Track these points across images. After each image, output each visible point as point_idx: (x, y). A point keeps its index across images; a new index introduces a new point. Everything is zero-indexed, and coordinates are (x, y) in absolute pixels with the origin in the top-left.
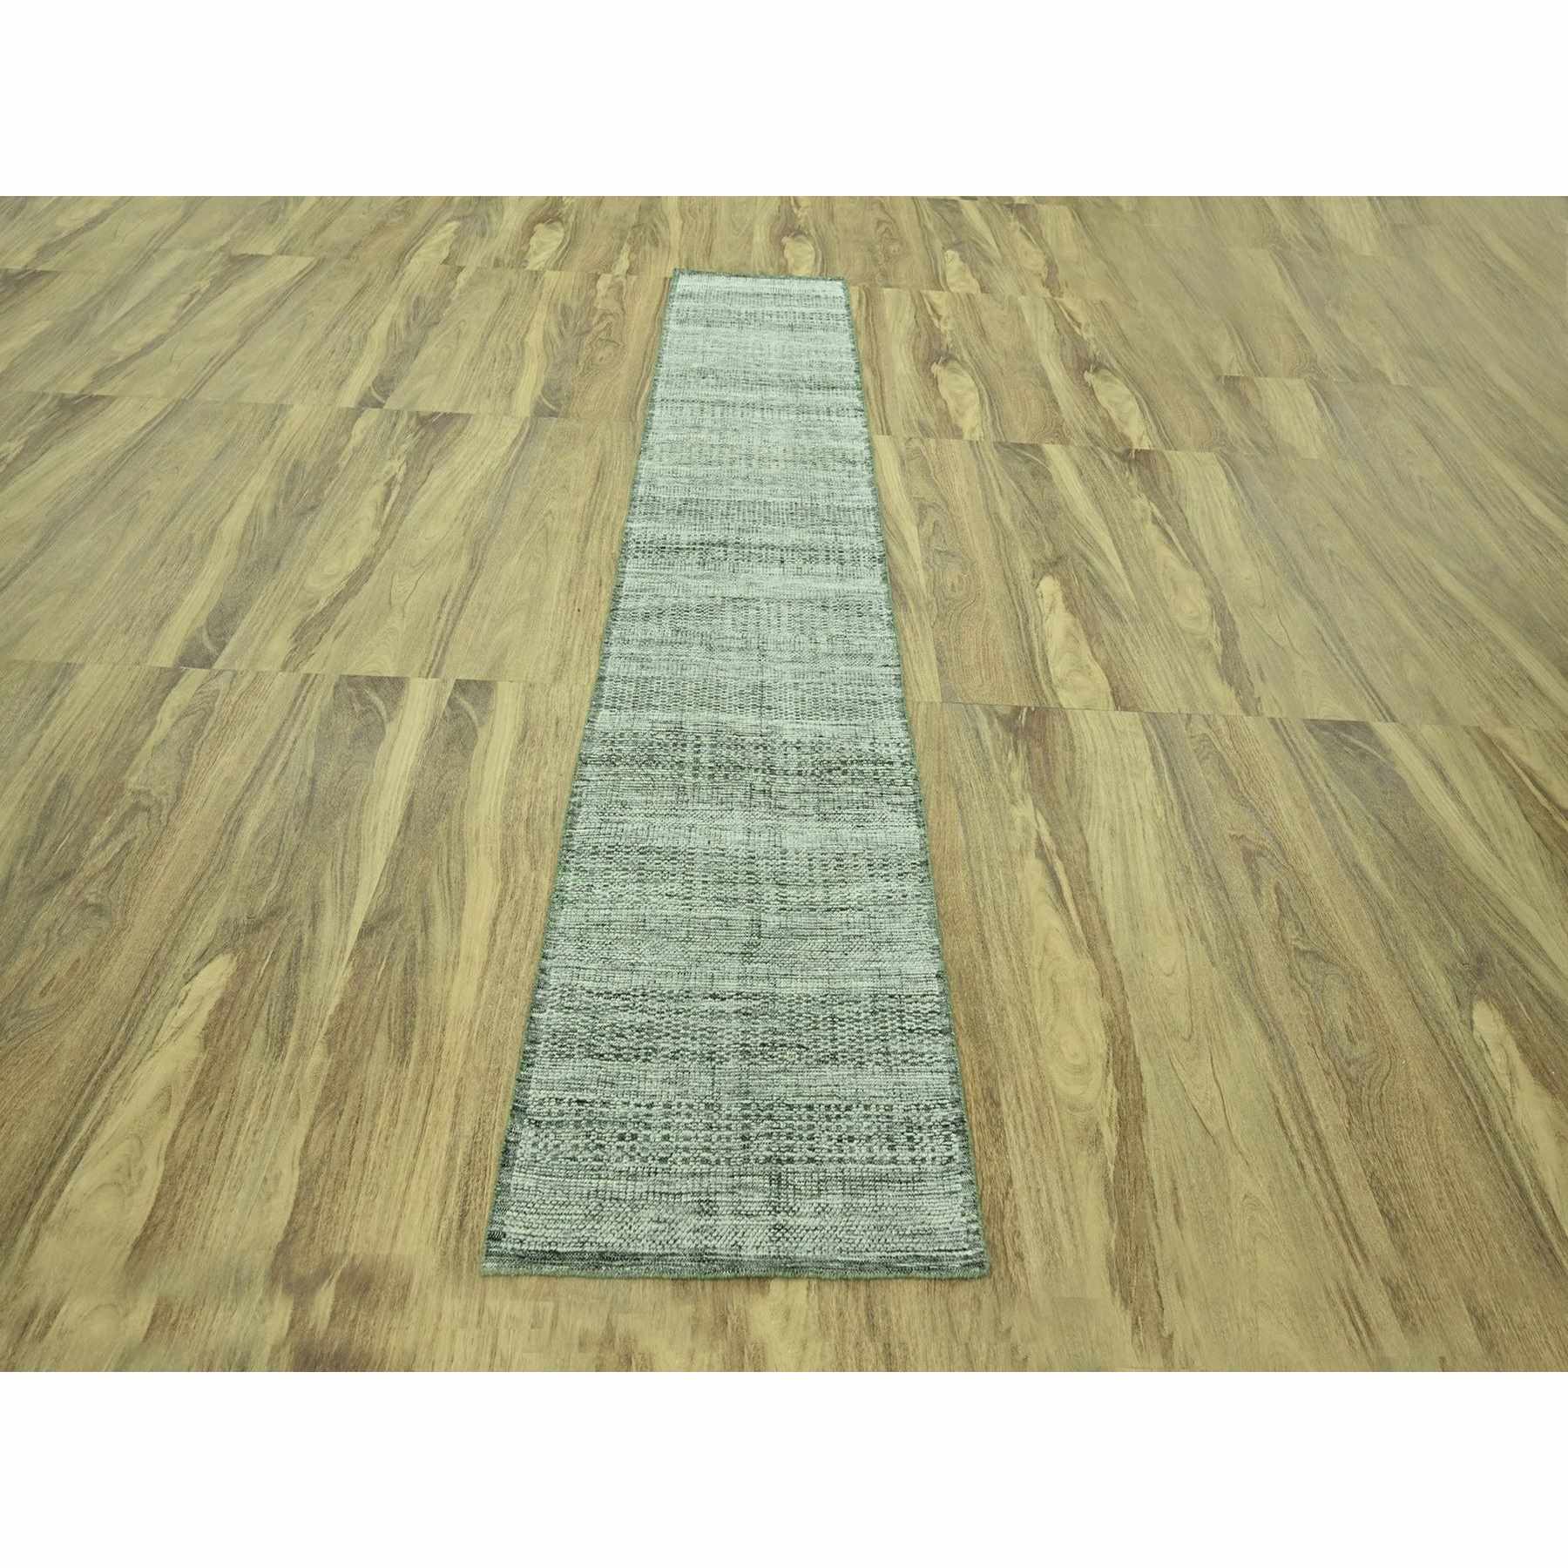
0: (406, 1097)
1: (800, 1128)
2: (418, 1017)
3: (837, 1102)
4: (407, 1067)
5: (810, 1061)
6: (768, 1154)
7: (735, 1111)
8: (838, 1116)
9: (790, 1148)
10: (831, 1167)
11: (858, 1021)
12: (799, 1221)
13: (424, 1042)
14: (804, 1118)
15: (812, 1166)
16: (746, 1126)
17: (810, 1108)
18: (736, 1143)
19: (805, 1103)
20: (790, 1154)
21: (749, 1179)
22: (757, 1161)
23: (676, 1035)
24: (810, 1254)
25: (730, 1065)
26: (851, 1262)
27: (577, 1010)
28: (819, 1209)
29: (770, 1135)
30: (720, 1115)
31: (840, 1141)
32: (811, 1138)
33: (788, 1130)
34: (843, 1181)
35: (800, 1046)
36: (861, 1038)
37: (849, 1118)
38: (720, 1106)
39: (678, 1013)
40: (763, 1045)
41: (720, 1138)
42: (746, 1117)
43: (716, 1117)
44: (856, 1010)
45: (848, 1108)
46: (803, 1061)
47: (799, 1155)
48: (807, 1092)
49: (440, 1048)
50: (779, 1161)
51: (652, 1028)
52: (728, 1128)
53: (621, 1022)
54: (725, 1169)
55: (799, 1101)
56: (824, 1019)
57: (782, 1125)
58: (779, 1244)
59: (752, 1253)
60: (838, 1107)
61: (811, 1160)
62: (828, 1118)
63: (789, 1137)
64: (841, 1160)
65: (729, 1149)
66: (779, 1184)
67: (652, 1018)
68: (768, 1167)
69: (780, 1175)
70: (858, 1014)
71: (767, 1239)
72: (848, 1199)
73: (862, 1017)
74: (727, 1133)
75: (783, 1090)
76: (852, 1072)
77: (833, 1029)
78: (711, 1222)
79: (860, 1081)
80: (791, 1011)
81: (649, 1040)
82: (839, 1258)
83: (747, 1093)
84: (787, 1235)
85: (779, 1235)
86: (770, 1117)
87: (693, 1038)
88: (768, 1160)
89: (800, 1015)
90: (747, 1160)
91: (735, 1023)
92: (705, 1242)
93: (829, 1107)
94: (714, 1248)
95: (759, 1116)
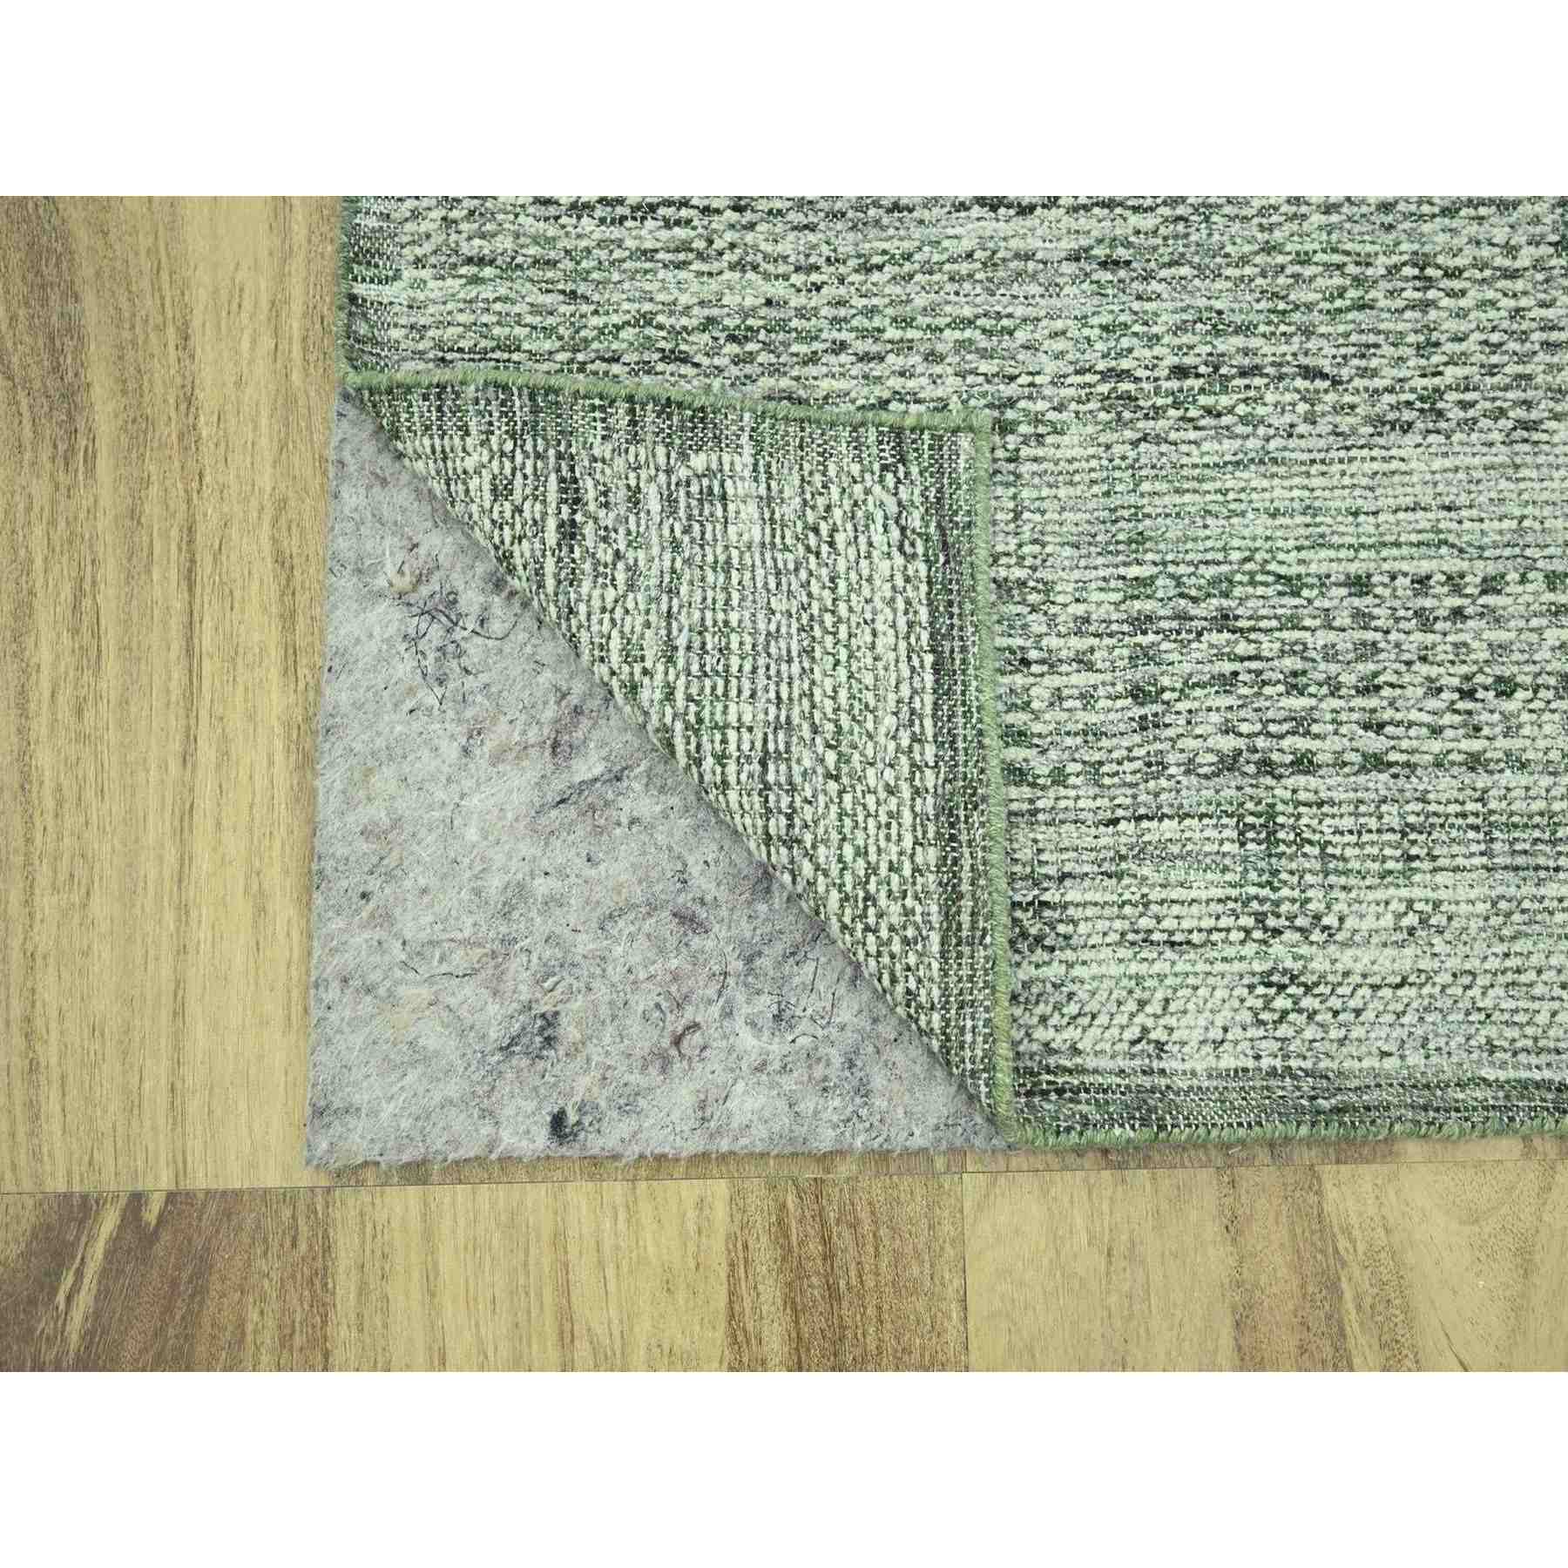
0: (110, 571)
1: (1330, 653)
2: (89, 299)
3: (1454, 565)
4: (91, 470)
5: (1345, 423)
6: (1228, 743)
7: (1102, 605)
8: (1458, 614)
9: (1301, 724)
10: (1446, 786)
11: (1512, 275)
12: (1346, 959)
13: (131, 386)
14: (1343, 620)
15: (1380, 781)
16: (1146, 655)
17: (1360, 585)
18: (1115, 713)
19: (1337, 571)
20: (1303, 744)
21: (1169, 828)
22: (1190, 768)
23: (868, 346)
24: (1391, 1064)
25: (1070, 445)
26: (1524, 1085)
27: (512, 267)
28: (1411, 920)
29: (1227, 682)
30: (1052, 621)
31: (1468, 694)
32: (1369, 688)
33: (1290, 663)
34: (1487, 827)
35: (1309, 373)
36: (1524, 337)
37: (1495, 618)
38: (1048, 587)
39: (867, 269)
40: (1180, 372)
41: (1058, 697)
42: (1141, 623)
43: (1037, 624)
44: (1500, 236)
45: (1491, 585)
46: (1323, 427)
47: (1336, 743)
48: (1347, 532)
49: (188, 399)
50: (1267, 766)
51: (782, 326)
52: (1084, 662)
53: (670, 307)
54: (1081, 796)
55: (1319, 563)
56: (1393, 270)
57: (1268, 647)
58: (1284, 1030)
59: (1202, 1062)
60: (1454, 582)
61: (1375, 762)
62: (1425, 621)
63: (1294, 685)
64: (1474, 762)
65: (1092, 734)
66: (1271, 839)
67: (778, 290)
68: (1227, 788)
69: (1271, 813)
70: (1511, 250)
71: (1247, 1017)
72: (1508, 885)
73: (1523, 261)
74: (1082, 679)
75: (1262, 525)
76: (1501, 455)
77: (1426, 305)
78: (1055, 971)
79: (1534, 491)
80: (1268, 249)
81: (775, 370)
82: (1490, 1074)
83: (1140, 539)
84: (1307, 1002)
85: (1281, 1003)
86: (1224, 620)
87: (932, 357)
88: (1229, 763)
89: (1304, 259)
90: (1154, 766)
91: (1075, 297)
92: (1041, 1034)
93: (1422, 581)
94: (1075, 1051)
95: (1183, 617)
